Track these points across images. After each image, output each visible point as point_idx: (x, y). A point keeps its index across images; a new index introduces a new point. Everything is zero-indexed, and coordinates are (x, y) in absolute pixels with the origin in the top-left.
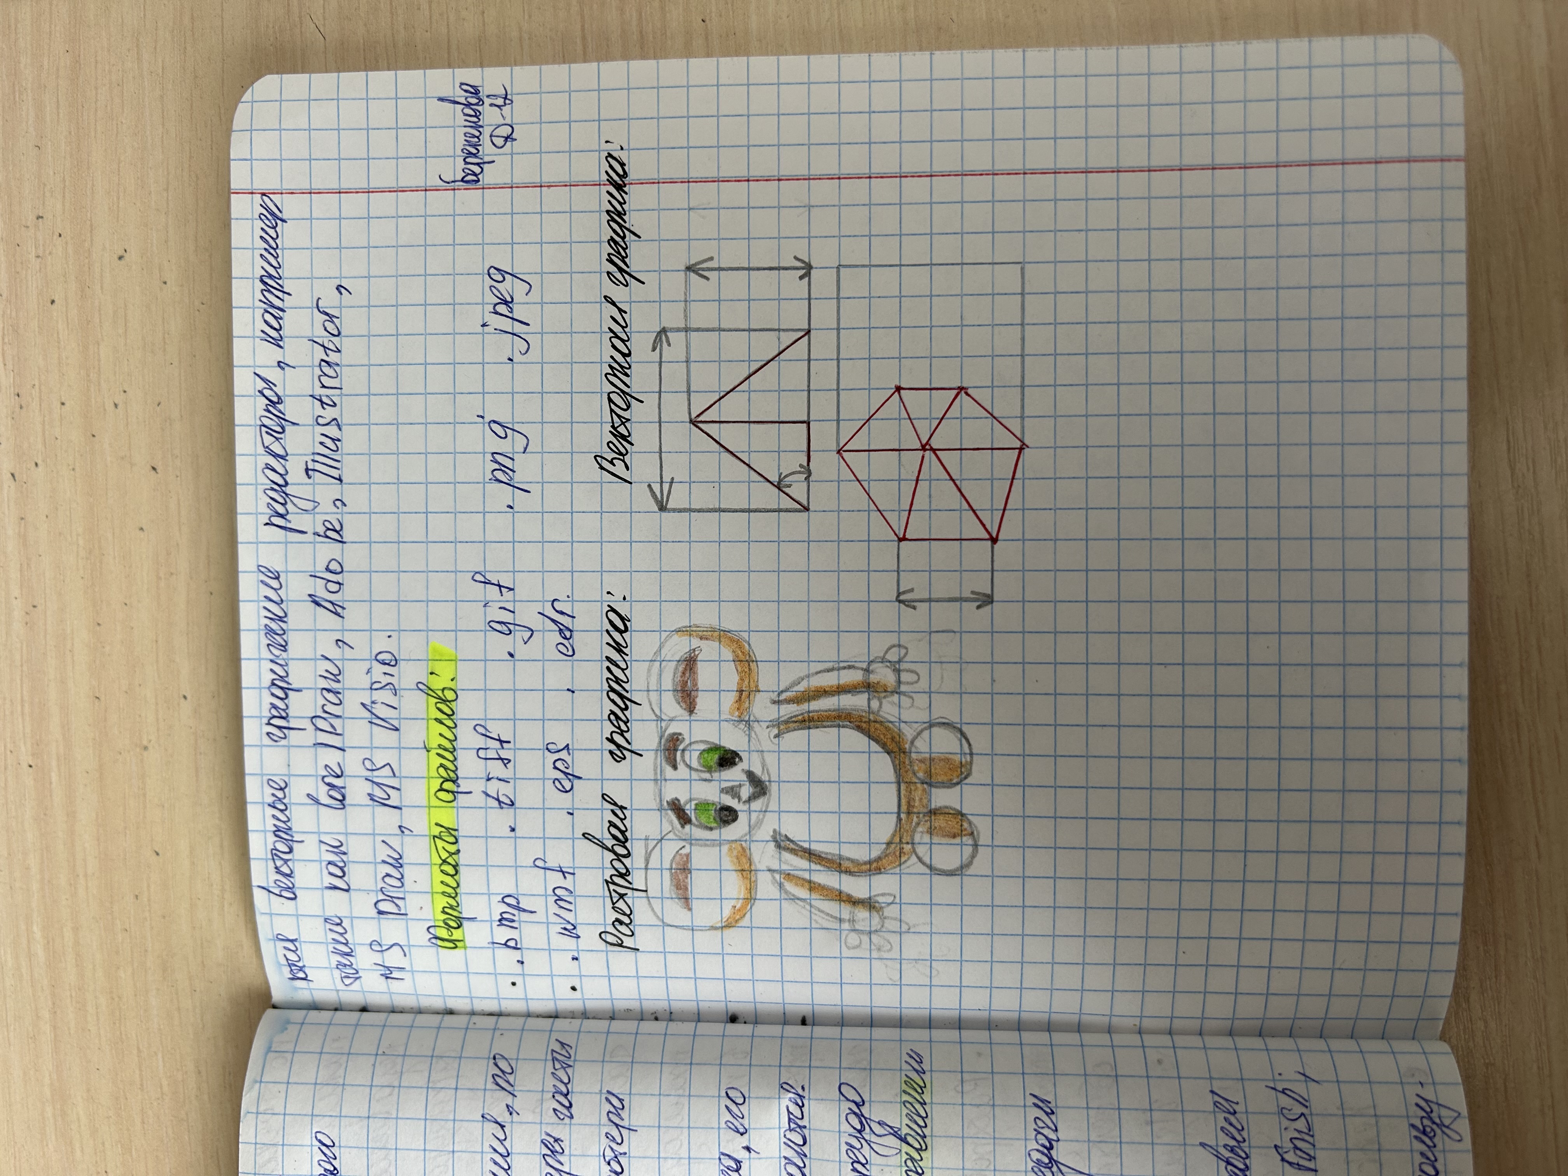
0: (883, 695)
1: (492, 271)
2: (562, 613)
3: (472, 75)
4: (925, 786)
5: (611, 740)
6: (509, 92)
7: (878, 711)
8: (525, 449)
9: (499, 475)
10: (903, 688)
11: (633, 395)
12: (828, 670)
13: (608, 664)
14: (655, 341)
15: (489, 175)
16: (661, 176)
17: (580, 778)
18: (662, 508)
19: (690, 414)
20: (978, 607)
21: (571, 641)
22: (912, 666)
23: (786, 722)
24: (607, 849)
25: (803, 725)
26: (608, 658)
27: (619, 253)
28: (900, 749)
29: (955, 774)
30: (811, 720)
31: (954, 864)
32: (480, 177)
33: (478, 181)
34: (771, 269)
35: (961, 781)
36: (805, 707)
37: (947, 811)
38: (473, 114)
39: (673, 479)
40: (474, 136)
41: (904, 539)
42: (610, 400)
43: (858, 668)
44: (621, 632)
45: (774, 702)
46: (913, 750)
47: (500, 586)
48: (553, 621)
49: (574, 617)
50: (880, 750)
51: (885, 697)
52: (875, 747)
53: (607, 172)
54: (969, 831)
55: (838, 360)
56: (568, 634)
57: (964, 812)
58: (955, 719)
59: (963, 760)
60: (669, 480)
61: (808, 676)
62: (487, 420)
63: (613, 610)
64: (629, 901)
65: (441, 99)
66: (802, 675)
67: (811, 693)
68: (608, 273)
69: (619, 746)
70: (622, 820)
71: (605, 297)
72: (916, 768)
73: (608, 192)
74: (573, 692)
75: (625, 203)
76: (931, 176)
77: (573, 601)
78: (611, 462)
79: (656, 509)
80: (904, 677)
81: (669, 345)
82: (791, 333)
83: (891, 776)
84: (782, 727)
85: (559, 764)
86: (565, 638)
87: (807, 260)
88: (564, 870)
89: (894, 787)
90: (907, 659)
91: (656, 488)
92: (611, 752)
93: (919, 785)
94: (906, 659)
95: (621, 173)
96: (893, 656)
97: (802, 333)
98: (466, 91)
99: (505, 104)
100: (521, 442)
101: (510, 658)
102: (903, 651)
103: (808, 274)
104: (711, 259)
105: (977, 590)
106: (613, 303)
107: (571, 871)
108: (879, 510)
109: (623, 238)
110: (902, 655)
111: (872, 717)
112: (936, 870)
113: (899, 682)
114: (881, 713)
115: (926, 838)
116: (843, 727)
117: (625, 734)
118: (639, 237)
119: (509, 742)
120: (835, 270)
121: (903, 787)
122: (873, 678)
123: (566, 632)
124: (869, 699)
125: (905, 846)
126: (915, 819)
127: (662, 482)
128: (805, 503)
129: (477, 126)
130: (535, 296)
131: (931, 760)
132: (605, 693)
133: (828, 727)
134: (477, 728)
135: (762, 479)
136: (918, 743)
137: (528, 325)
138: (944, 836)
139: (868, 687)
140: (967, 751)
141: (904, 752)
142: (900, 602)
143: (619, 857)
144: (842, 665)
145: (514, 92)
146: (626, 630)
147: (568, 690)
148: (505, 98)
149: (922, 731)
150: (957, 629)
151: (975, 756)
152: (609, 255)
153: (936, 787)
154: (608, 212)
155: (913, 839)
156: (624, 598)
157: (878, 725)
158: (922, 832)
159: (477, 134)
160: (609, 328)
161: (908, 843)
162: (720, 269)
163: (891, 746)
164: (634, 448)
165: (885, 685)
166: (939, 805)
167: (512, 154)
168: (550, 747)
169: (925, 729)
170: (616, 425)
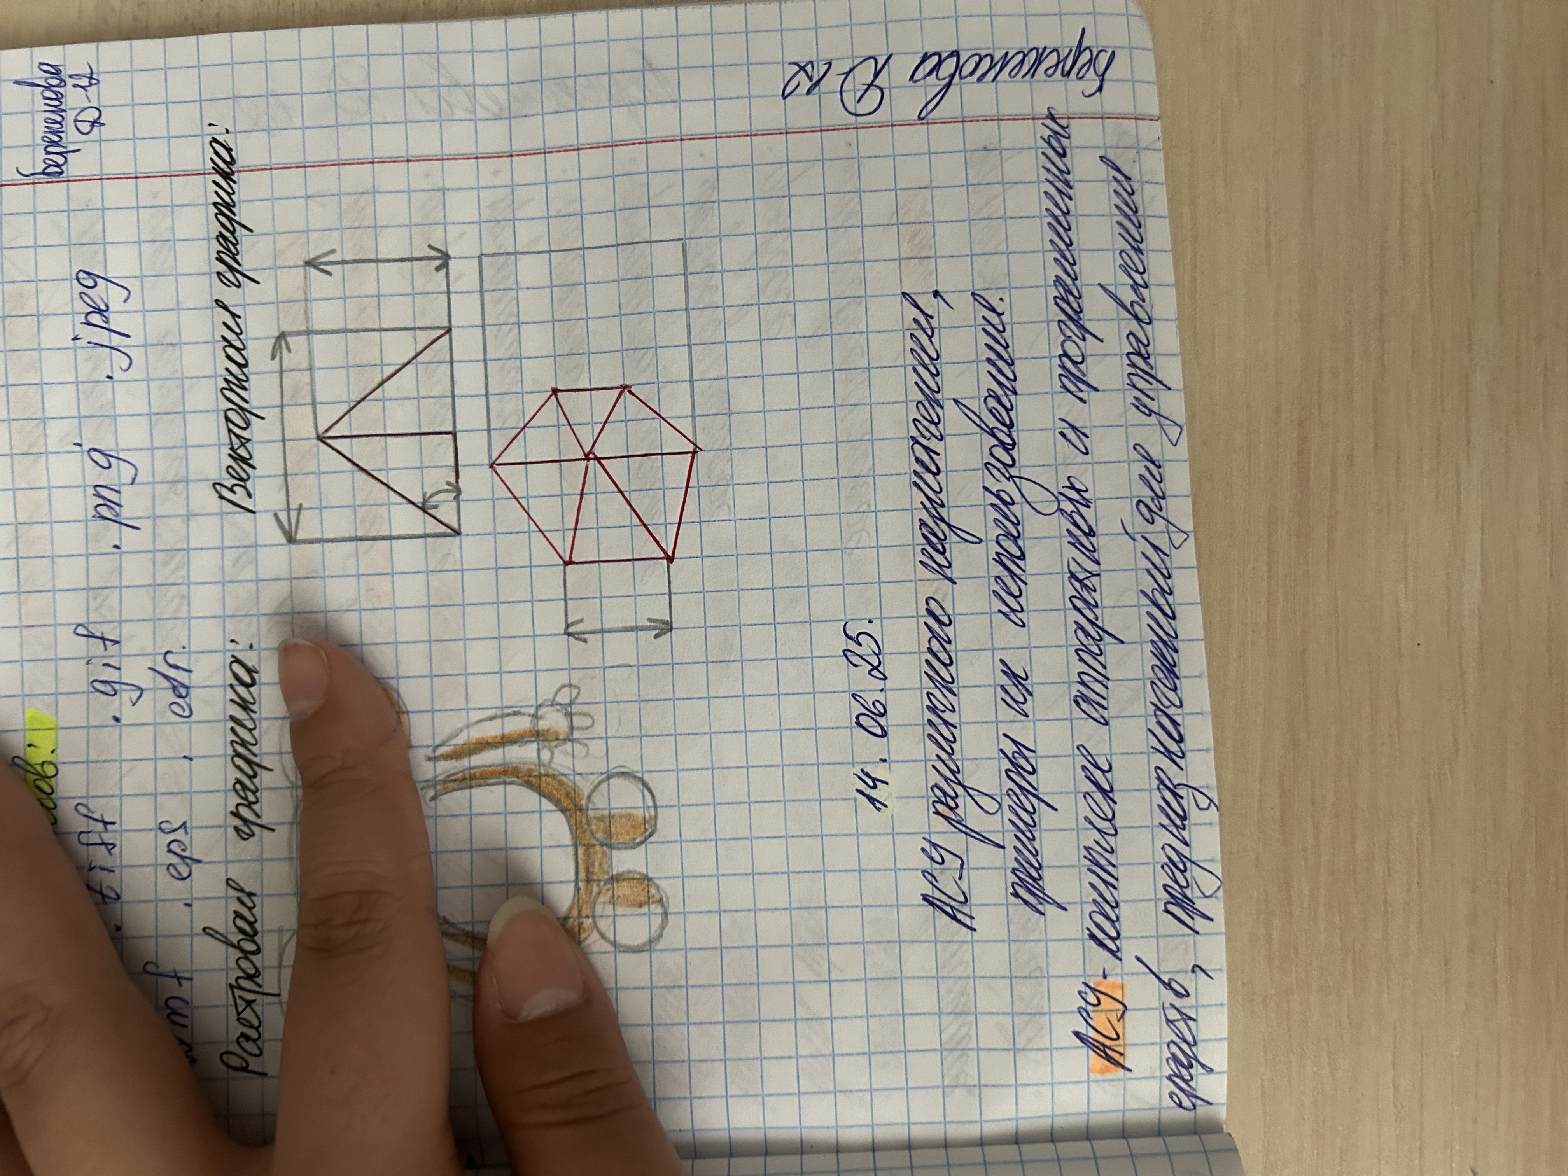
0: (554, 743)
1: (82, 275)
2: (176, 667)
3: (51, 54)
4: (605, 848)
5: (236, 814)
6: (95, 71)
7: (550, 762)
8: (134, 479)
9: (104, 511)
10: (576, 735)
11: (254, 411)
12: (492, 718)
13: (231, 724)
14: (274, 348)
15: (75, 166)
16: (274, 161)
17: (199, 861)
18: (291, 539)
19: (316, 428)
20: (656, 636)
21: (187, 699)
22: (585, 709)
23: (445, 782)
24: (233, 945)
25: (463, 784)
26: (232, 718)
27: (229, 250)
28: (576, 806)
29: (639, 831)
30: (473, 777)
31: (641, 938)
32: (64, 168)
33: (62, 173)
34: (402, 260)
35: (646, 839)
36: (465, 763)
37: (631, 876)
38: (54, 96)
39: (301, 505)
40: (56, 122)
41: (571, 562)
42: (228, 419)
43: (524, 714)
44: (247, 686)
45: (429, 759)
46: (591, 806)
47: (103, 639)
48: (166, 677)
49: (190, 671)
50: (553, 808)
51: (556, 746)
52: (547, 805)
53: (212, 159)
54: (657, 897)
55: (485, 360)
56: (183, 692)
57: (650, 875)
58: (635, 767)
59: (647, 815)
60: (297, 507)
61: (468, 726)
62: (86, 447)
63: (237, 661)
64: (258, 1009)
65: (18, 82)
66: (460, 725)
67: (472, 747)
68: (219, 274)
69: (245, 821)
70: (250, 909)
71: (217, 301)
72: (594, 828)
73: (214, 182)
74: (191, 759)
75: (234, 193)
76: (578, 149)
77: (189, 653)
78: (231, 490)
79: (284, 541)
80: (578, 721)
81: (289, 350)
82: (428, 331)
83: (566, 838)
84: (439, 787)
85: (174, 847)
86: (180, 696)
87: (444, 249)
88: (180, 975)
89: (571, 850)
90: (579, 700)
91: (283, 516)
92: (237, 829)
93: (598, 848)
94: (577, 701)
95: (228, 159)
96: (564, 698)
97: (443, 332)
98: (45, 71)
99: (91, 85)
100: (127, 472)
101: (113, 722)
102: (575, 692)
103: (445, 265)
104: (333, 251)
105: (654, 617)
106: (226, 308)
107: (188, 975)
108: (541, 531)
109: (233, 233)
110: (574, 696)
111: (542, 771)
112: (621, 946)
113: (572, 728)
114: (553, 765)
115: (609, 910)
116: (510, 783)
117: (254, 807)
118: (251, 231)
119: (113, 823)
120: (477, 260)
121: (581, 850)
122: (543, 725)
123: (180, 690)
124: (539, 750)
125: (584, 920)
126: (595, 889)
127: (289, 510)
128: (455, 525)
129: (59, 111)
130: (135, 302)
131: (611, 817)
132: (229, 759)
133: (493, 784)
134: (79, 807)
135: (404, 501)
136: (596, 798)
137: (128, 336)
138: (629, 906)
139: (537, 735)
140: (651, 804)
141: (581, 810)
142: (569, 634)
143: (246, 955)
144: (506, 711)
145: (101, 70)
146: (253, 683)
147: (185, 757)
148: (91, 78)
149: (599, 783)
150: (633, 662)
151: (659, 810)
152: (218, 252)
153: (618, 849)
154: (215, 204)
155: (594, 912)
156: (251, 647)
157: (549, 780)
158: (604, 903)
159: (59, 119)
160: (223, 337)
161: (588, 917)
162: (344, 262)
163: (566, 803)
164: (257, 472)
165: (556, 732)
166: (621, 870)
167: (100, 141)
168: (164, 826)
169: (603, 781)
170: (236, 447)
